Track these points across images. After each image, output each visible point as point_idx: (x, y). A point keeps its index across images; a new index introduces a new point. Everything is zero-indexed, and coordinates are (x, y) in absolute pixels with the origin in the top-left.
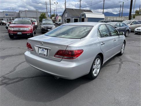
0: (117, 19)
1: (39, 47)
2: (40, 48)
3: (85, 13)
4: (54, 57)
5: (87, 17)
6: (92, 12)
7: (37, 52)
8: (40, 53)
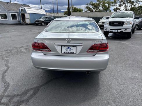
0: (55, 15)
1: (62, 46)
2: (64, 46)
3: (25, 7)
4: (87, 53)
5: (27, 12)
6: (30, 7)
7: (60, 52)
8: (64, 52)
